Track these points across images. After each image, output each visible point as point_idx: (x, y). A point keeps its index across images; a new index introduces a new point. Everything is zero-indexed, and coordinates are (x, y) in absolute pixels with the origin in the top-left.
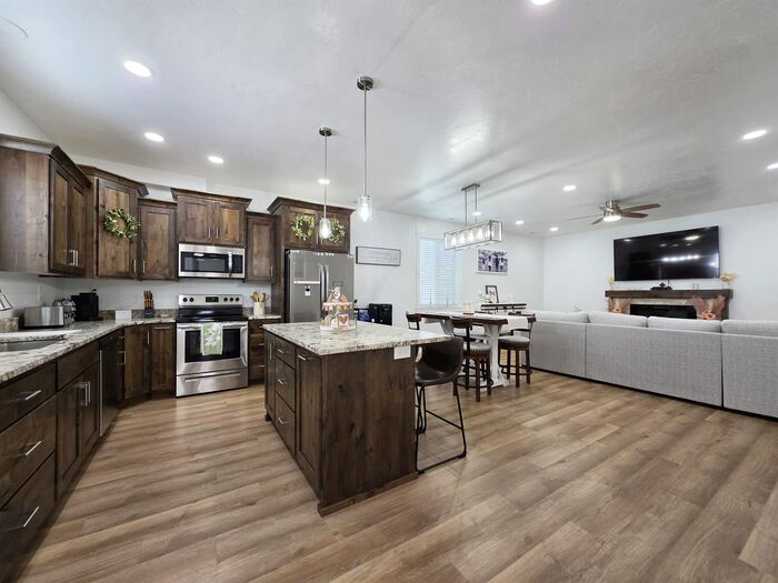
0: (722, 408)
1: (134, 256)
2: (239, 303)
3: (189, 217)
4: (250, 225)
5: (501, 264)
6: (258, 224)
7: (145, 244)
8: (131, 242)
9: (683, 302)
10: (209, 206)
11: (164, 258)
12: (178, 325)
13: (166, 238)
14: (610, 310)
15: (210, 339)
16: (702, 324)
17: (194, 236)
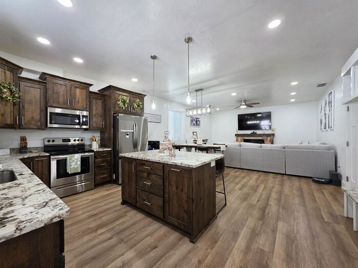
0: (285, 174)
1: (17, 113)
2: (83, 142)
3: (55, 91)
4: (92, 98)
5: (198, 123)
6: (96, 99)
7: (23, 106)
8: (14, 104)
9: (260, 138)
10: (68, 86)
11: (37, 115)
12: (52, 157)
13: (38, 103)
14: (237, 141)
15: (73, 164)
16: (267, 146)
17: (58, 103)
